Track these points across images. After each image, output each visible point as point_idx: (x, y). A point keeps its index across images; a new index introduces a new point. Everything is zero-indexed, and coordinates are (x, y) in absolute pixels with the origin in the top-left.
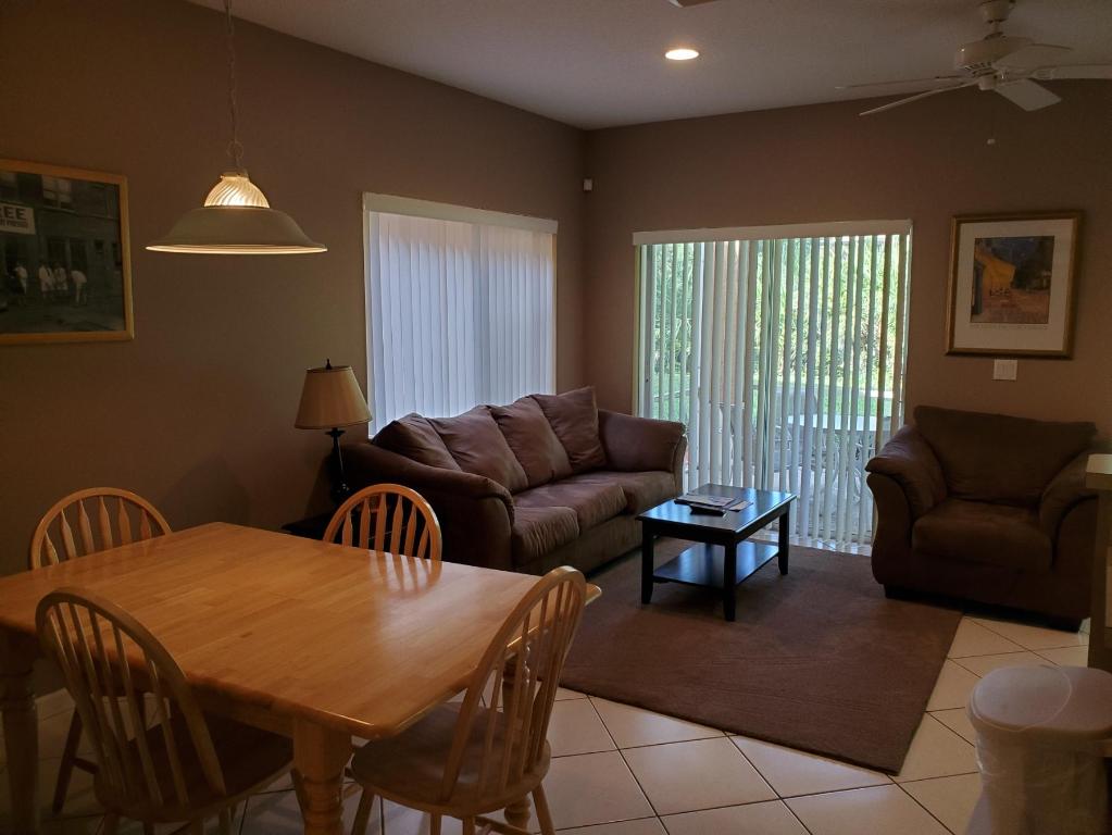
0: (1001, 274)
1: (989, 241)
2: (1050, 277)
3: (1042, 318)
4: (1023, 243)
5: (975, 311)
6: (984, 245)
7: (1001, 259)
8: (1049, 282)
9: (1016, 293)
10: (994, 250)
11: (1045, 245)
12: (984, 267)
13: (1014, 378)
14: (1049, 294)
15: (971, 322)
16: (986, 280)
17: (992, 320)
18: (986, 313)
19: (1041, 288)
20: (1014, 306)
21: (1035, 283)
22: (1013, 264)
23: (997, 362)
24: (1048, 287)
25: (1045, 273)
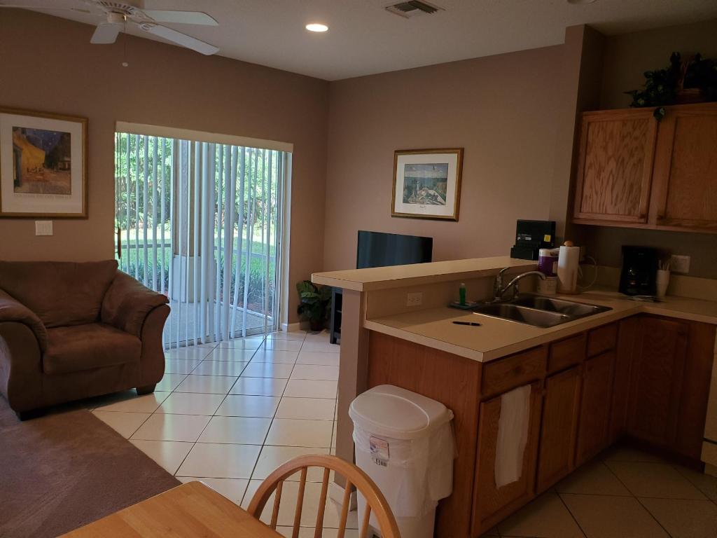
0: (34, 157)
1: (24, 130)
2: (70, 161)
3: (66, 191)
4: (49, 135)
5: (17, 183)
6: (19, 132)
7: (33, 144)
8: (69, 165)
9: (47, 171)
10: (28, 137)
11: (65, 138)
12: (22, 149)
13: (51, 234)
14: (70, 173)
15: (15, 192)
16: (23, 160)
17: (31, 191)
18: (26, 186)
19: (64, 169)
20: (47, 181)
21: (60, 165)
22: (44, 150)
23: (37, 223)
24: (69, 169)
25: (66, 159)
